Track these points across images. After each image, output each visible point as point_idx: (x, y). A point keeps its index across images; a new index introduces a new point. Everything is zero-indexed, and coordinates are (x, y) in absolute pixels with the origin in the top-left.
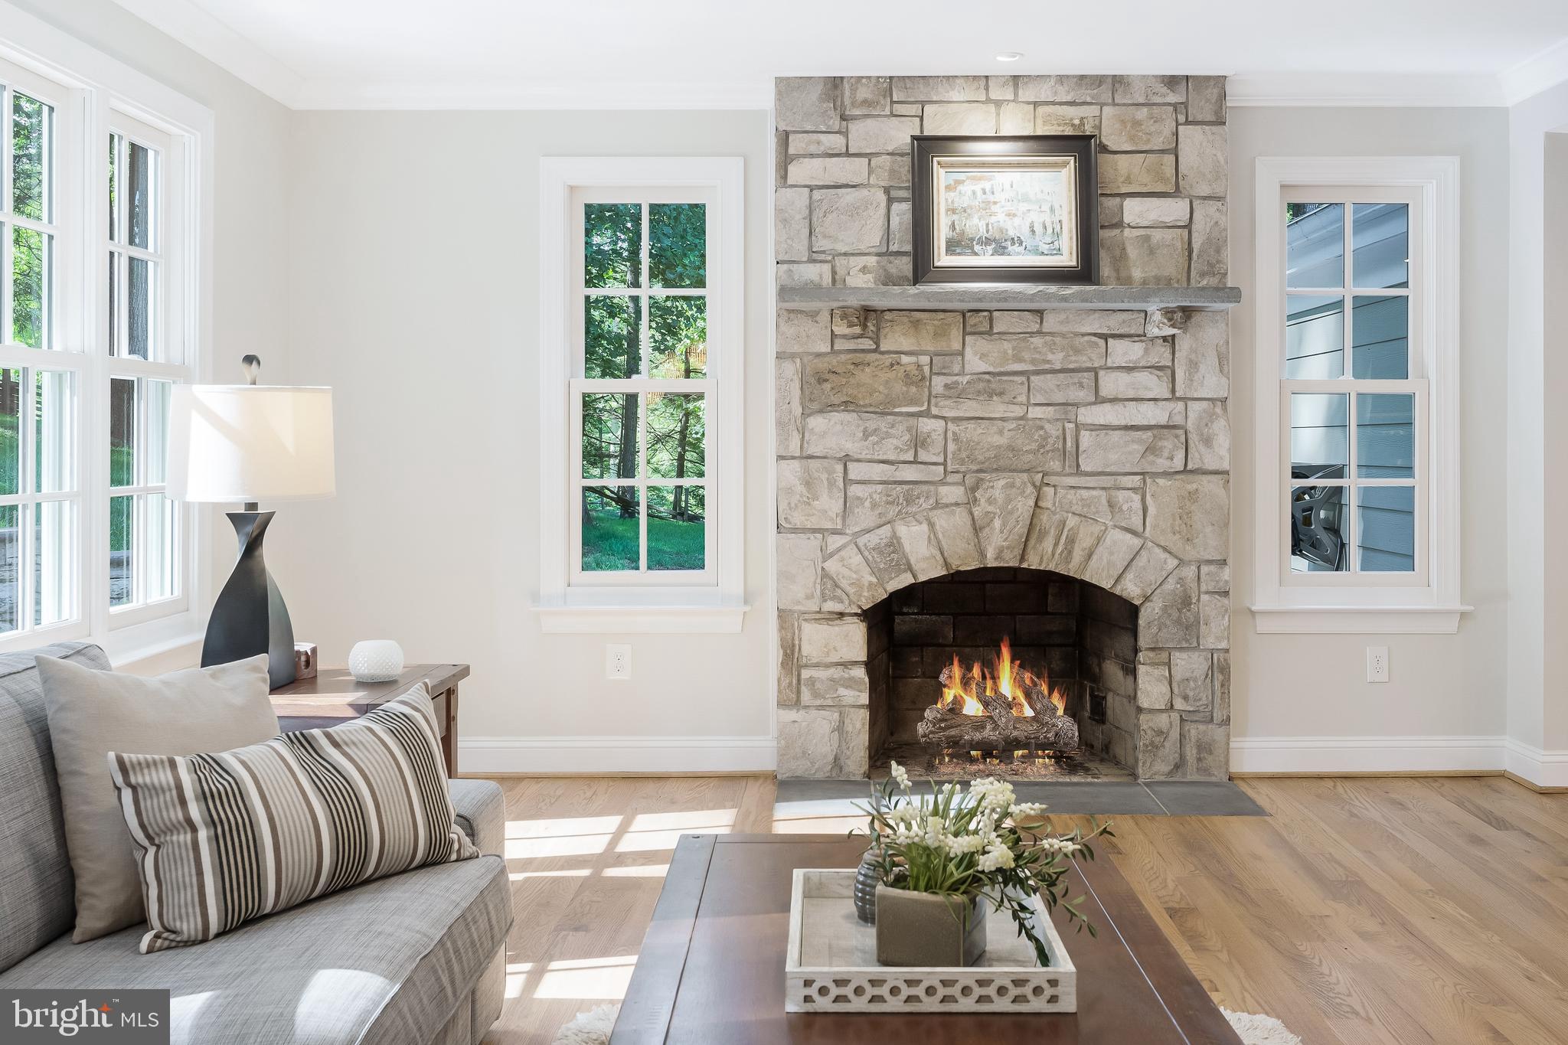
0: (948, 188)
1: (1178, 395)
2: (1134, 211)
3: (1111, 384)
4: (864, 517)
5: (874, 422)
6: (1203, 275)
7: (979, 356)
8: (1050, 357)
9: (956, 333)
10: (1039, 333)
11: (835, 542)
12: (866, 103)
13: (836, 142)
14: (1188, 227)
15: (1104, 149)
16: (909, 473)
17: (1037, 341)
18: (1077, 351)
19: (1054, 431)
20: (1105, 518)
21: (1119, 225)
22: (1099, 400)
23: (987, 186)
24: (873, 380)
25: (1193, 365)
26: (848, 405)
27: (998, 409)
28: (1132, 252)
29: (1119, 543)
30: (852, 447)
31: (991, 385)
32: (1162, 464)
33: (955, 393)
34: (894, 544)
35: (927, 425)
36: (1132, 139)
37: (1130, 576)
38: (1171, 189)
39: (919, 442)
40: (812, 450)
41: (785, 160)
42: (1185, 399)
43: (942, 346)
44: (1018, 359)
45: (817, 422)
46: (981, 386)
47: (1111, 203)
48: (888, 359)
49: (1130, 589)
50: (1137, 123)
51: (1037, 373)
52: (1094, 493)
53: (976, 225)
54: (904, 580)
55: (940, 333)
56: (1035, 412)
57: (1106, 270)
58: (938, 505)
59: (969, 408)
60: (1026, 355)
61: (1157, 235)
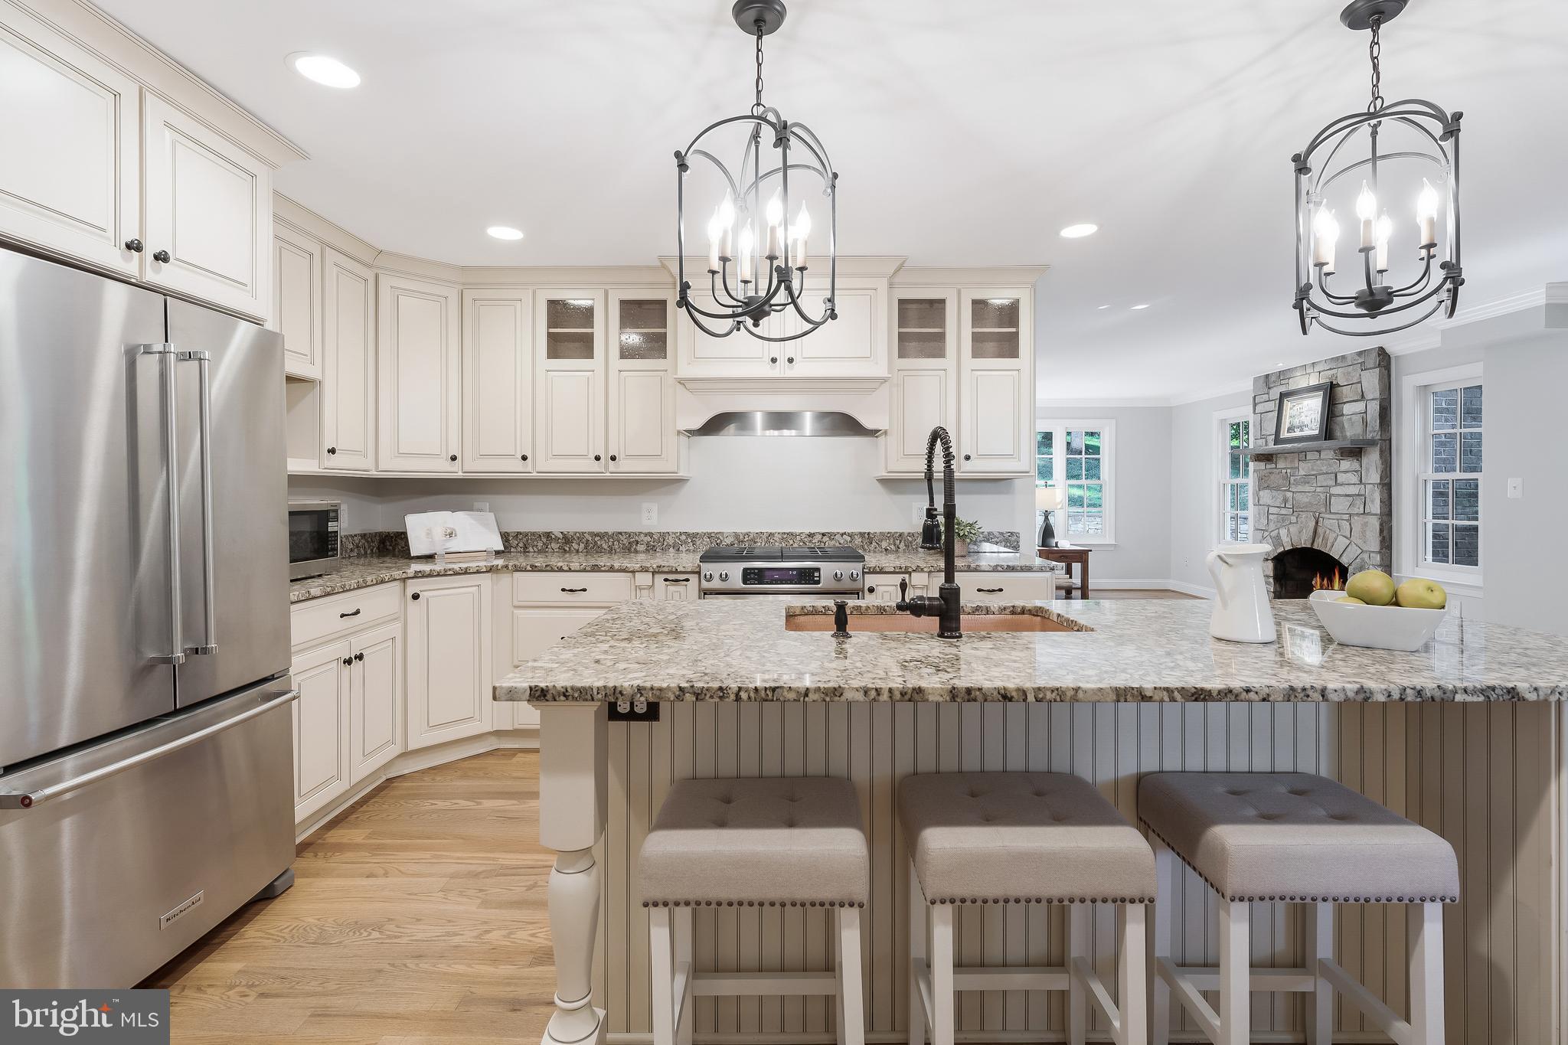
0: (1291, 409)
1: (1363, 481)
2: (1347, 409)
3: (1341, 478)
4: (1272, 526)
5: (1275, 493)
6: (1370, 432)
7: (1304, 469)
8: (1322, 468)
9: (1296, 461)
10: (1320, 459)
11: (1266, 534)
12: (1274, 382)
13: (1266, 397)
14: (1366, 412)
15: (1338, 385)
16: (1284, 511)
17: (1319, 462)
18: (1331, 466)
19: (1323, 497)
20: (1337, 531)
21: (1343, 415)
22: (1336, 484)
23: (1300, 406)
24: (1275, 479)
25: (1367, 470)
26: (1268, 487)
27: (1307, 488)
28: (1346, 426)
29: (1342, 542)
30: (1269, 502)
31: (1306, 480)
32: (1356, 511)
33: (1297, 483)
34: (1278, 536)
35: (1289, 495)
36: (1347, 380)
37: (1344, 555)
38: (1359, 398)
39: (1285, 501)
40: (1261, 503)
41: (1255, 405)
42: (1365, 485)
43: (1293, 466)
44: (1313, 470)
45: (1261, 493)
46: (1302, 480)
47: (1341, 406)
48: (1278, 471)
49: (1345, 561)
50: (1349, 373)
51: (1320, 474)
52: (1334, 521)
53: (1296, 422)
54: (1281, 550)
55: (1292, 461)
56: (1318, 489)
57: (1338, 434)
58: (1291, 523)
59: (1300, 488)
60: (1315, 468)
61: (1354, 417)
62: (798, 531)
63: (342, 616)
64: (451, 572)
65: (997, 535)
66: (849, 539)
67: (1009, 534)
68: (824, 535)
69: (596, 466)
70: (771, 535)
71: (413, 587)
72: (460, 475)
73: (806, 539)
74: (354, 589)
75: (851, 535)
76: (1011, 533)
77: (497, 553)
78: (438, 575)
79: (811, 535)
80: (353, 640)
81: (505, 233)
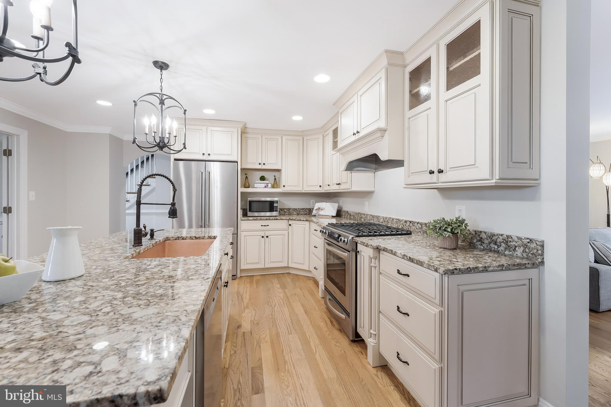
62: (401, 218)
63: (262, 226)
64: (297, 220)
65: (516, 239)
66: (420, 226)
67: (528, 240)
68: (410, 222)
69: (337, 187)
70: (393, 219)
71: (291, 222)
72: (323, 191)
73: (404, 224)
74: (265, 220)
75: (421, 224)
76: (531, 240)
77: (333, 217)
78: (294, 220)
79: (406, 222)
80: (266, 232)
81: (297, 118)
